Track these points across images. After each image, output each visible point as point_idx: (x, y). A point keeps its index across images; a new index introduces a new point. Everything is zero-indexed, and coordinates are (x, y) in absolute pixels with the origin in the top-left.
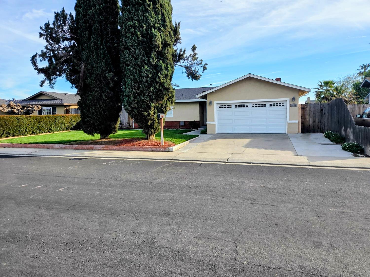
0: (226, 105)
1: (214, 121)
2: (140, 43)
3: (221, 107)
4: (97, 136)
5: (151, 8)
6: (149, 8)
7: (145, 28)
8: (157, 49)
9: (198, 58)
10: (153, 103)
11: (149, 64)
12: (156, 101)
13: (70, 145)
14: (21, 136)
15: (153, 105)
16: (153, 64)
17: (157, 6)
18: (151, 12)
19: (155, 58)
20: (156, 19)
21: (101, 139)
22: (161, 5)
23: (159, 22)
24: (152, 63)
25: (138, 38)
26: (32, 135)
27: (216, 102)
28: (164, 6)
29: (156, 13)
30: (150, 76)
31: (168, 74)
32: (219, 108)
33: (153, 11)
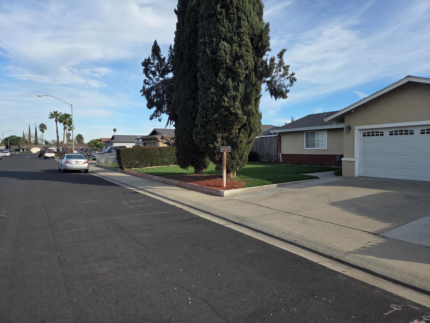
0: (375, 131)
1: (353, 156)
2: (210, 61)
3: (367, 134)
4: (191, 170)
5: (223, 16)
6: (220, 17)
7: (215, 42)
8: (225, 66)
9: (289, 66)
10: (220, 132)
11: (216, 85)
12: (225, 130)
13: (162, 178)
14: (164, 165)
15: (219, 135)
16: (220, 85)
17: (231, 11)
18: (223, 21)
19: (223, 77)
20: (229, 28)
21: (194, 173)
22: (237, 8)
23: (233, 30)
24: (219, 83)
25: (208, 55)
26: (174, 165)
27: (357, 128)
28: (242, 9)
29: (230, 21)
30: (215, 100)
31: (236, 95)
32: (364, 136)
33: (226, 19)
